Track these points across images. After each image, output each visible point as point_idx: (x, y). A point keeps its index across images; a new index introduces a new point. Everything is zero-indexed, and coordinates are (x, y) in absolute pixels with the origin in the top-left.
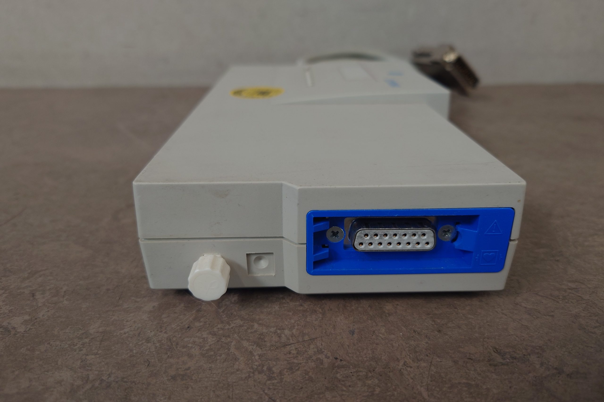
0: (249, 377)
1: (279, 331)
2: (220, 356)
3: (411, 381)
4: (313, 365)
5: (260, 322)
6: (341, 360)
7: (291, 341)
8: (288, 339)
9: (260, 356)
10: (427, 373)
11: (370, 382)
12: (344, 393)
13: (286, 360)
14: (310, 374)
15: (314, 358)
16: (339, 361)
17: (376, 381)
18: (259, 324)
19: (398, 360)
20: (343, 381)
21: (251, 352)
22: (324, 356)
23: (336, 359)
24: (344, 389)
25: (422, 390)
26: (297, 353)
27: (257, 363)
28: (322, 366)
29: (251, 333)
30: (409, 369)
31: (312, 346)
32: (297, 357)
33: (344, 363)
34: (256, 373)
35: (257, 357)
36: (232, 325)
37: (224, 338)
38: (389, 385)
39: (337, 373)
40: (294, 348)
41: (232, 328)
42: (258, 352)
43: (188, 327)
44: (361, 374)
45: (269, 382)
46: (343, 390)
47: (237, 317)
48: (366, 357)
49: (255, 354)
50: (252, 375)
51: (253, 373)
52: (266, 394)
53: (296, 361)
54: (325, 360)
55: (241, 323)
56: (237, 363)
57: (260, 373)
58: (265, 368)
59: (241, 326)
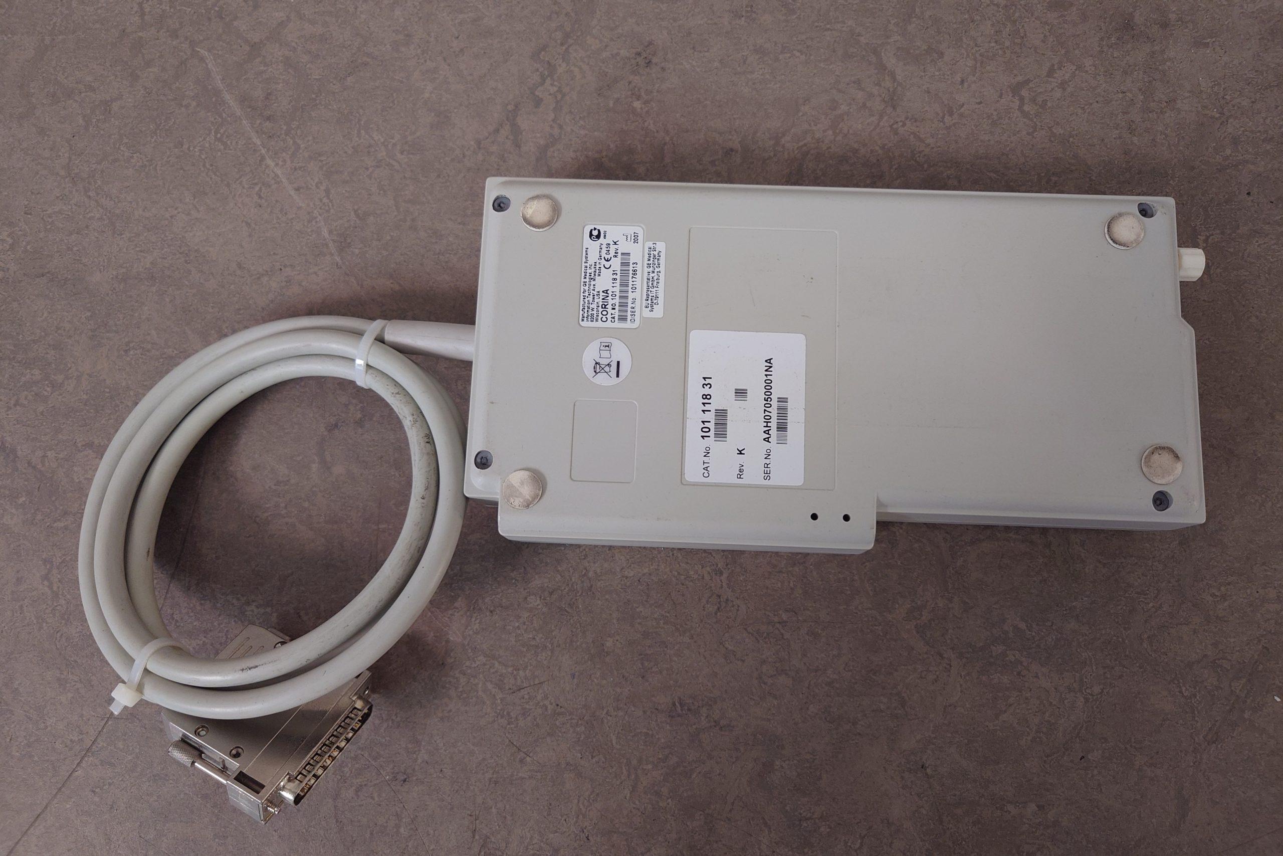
0: (494, 721)
1: (515, 672)
2: (472, 698)
3: (608, 729)
4: (539, 711)
5: (500, 660)
6: (561, 707)
7: (525, 685)
8: (523, 682)
9: (502, 700)
10: (621, 722)
11: (578, 729)
12: (559, 738)
13: (521, 705)
14: (538, 720)
15: (541, 704)
16: (559, 707)
17: (583, 729)
18: (500, 662)
19: (603, 708)
20: (560, 728)
21: (494, 695)
22: (548, 702)
23: (558, 705)
24: (560, 734)
25: (614, 738)
26: (529, 698)
27: (499, 708)
28: (546, 713)
29: (493, 673)
30: (609, 718)
31: (541, 691)
32: (529, 702)
33: (563, 710)
34: (499, 717)
35: (499, 701)
36: (478, 663)
37: (472, 679)
38: (592, 732)
39: (557, 719)
40: (526, 692)
41: (477, 666)
42: (500, 696)
43: (443, 664)
44: (573, 721)
45: (508, 726)
46: (559, 736)
47: (480, 653)
48: (580, 705)
49: (498, 698)
50: (496, 719)
51: (497, 717)
52: (507, 737)
53: (527, 707)
54: (550, 707)
55: (484, 660)
56: (485, 707)
57: (502, 717)
58: (505, 713)
59: (485, 664)
